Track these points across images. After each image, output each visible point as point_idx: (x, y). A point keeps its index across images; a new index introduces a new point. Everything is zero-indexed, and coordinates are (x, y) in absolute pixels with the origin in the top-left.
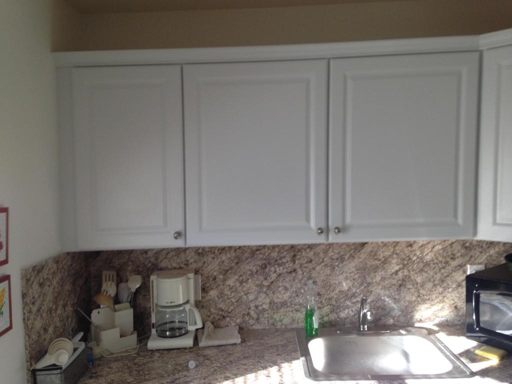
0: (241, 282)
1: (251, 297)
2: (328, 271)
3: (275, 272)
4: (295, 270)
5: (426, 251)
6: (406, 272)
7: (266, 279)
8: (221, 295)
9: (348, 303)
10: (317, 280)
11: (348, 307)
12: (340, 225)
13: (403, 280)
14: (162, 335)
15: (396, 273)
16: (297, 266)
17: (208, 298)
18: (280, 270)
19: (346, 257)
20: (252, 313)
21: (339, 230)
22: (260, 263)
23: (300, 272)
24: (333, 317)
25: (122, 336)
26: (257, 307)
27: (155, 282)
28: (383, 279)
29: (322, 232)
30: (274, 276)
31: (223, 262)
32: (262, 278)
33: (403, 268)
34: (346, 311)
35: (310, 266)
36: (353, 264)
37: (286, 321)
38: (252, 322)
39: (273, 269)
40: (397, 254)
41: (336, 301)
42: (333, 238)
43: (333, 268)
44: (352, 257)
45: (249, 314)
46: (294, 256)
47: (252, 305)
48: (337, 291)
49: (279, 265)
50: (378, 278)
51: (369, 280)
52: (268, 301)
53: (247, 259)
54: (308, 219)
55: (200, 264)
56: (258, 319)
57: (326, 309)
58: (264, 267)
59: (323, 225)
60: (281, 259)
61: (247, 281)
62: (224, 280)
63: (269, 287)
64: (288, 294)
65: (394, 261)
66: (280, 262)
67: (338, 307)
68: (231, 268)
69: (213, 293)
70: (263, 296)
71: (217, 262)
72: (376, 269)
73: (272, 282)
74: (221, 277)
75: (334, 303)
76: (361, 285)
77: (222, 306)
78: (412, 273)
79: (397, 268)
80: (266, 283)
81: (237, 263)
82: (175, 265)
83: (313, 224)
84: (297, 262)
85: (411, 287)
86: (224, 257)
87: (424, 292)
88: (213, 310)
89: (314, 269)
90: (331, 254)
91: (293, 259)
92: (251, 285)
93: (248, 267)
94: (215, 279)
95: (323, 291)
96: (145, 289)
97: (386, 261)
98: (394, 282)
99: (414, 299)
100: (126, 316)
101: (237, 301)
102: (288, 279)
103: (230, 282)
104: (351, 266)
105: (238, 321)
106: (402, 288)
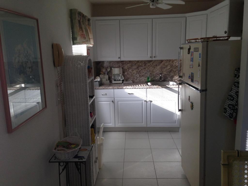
0: (132, 71)
1: (135, 74)
2: (153, 68)
3: (141, 68)
4: (145, 68)
5: (177, 63)
7: (138, 70)
8: (128, 74)
9: (158, 76)
10: (151, 70)
11: (158, 77)
12: (155, 56)
13: (171, 70)
14: (115, 80)
15: (169, 69)
16: (146, 67)
17: (125, 74)
18: (142, 68)
19: (158, 65)
20: (135, 78)
21: (155, 57)
22: (137, 66)
23: (146, 69)
24: (154, 79)
25: (106, 80)
26: (136, 77)
27: (113, 69)
28: (166, 70)
29: (151, 58)
30: (140, 69)
31: (128, 66)
32: (137, 70)
33: (171, 68)
34: (157, 78)
35: (149, 67)
36: (159, 67)
37: (143, 80)
38: (135, 80)
39: (140, 68)
40: (170, 64)
41: (155, 75)
42: (153, 59)
43: (154, 68)
44: (159, 65)
45: (134, 78)
46: (145, 65)
47: (135, 76)
48: (155, 73)
49: (142, 67)
50: (165, 70)
51: (163, 70)
52: (139, 75)
53: (134, 65)
54: (148, 54)
55: (123, 67)
56: (136, 79)
57: (153, 77)
59: (151, 56)
60: (142, 65)
61: (134, 71)
62: (129, 70)
63: (139, 72)
64: (144, 74)
65: (169, 66)
66: (142, 66)
67: (155, 77)
68: (130, 67)
69: (126, 73)
70: (138, 74)
71: (127, 66)
72: (164, 68)
73: (140, 71)
74: (128, 69)
76: (161, 71)
77: (128, 76)
78: (173, 69)
79: (169, 67)
80: (138, 71)
82: (117, 66)
83: (149, 56)
84: (146, 66)
85: (173, 72)
86: (128, 65)
87: (176, 73)
88: (126, 77)
89: (150, 68)
90: (154, 64)
91: (145, 66)
92: (135, 71)
93: (134, 67)
94: (126, 70)
95: (152, 73)
96: (111, 71)
97: (167, 66)
98: (169, 71)
99: (173, 75)
100: (107, 77)
101: (132, 75)
102: (143, 70)
103: (130, 71)
105: (132, 80)
106: (171, 72)
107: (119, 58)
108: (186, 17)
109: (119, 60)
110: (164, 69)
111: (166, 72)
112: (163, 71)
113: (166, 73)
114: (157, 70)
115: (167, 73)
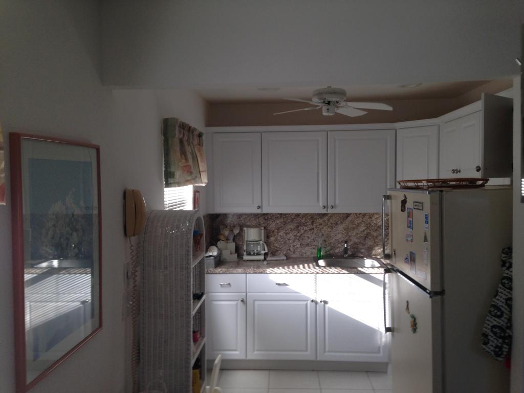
0: (286, 234)
1: (291, 241)
2: (329, 230)
3: (303, 229)
4: (313, 229)
5: (379, 221)
6: (368, 231)
7: (298, 233)
8: (276, 240)
9: (339, 245)
10: (324, 234)
11: (339, 247)
12: (333, 205)
13: (367, 235)
14: (249, 254)
15: (364, 231)
16: (314, 227)
17: (270, 241)
18: (305, 228)
19: (339, 223)
21: (332, 207)
22: (295, 225)
23: (315, 230)
24: (332, 252)
25: (231, 254)
26: (294, 246)
27: (246, 231)
28: (357, 234)
29: (324, 208)
30: (302, 231)
31: (277, 224)
32: (296, 232)
33: (367, 229)
34: (338, 249)
35: (321, 227)
36: (342, 226)
37: (308, 253)
38: (291, 253)
39: (302, 228)
40: (364, 222)
41: (334, 245)
42: (330, 211)
43: (332, 228)
44: (342, 223)
45: (290, 249)
46: (313, 222)
47: (292, 245)
48: (334, 239)
49: (305, 226)
50: (355, 234)
51: (350, 234)
52: (299, 244)
53: (289, 222)
54: (318, 201)
55: (266, 225)
56: (294, 252)
57: (328, 248)
58: (298, 227)
59: (325, 205)
60: (306, 223)
61: (289, 234)
62: (278, 233)
63: (300, 237)
64: (309, 240)
65: (363, 225)
66: (306, 224)
67: (334, 247)
68: (281, 227)
69: (272, 239)
70: (297, 241)
71: (274, 224)
72: (354, 229)
73: (302, 234)
74: (276, 231)
75: (332, 245)
76: (346, 236)
77: (276, 245)
78: (371, 231)
79: (364, 228)
80: (299, 235)
81: (284, 225)
82: (253, 224)
83: (321, 204)
84: (314, 224)
85: (371, 238)
86: (278, 221)
87: (377, 241)
88: (272, 247)
89: (323, 228)
90: (331, 221)
91: (312, 223)
92: (291, 236)
93: (290, 227)
94: (273, 232)
95: (327, 239)
96: (240, 234)
97: (358, 225)
98: (362, 235)
99: (372, 244)
100: (232, 246)
101: (284, 243)
102: (309, 233)
103: (281, 234)
104: (341, 227)
105: (284, 253)
106: (367, 239)
107: (259, 207)
108: (396, 130)
109: (259, 211)
110: (352, 231)
111: (357, 238)
112: (350, 236)
113: (356, 240)
114: (339, 233)
115: (359, 241)
